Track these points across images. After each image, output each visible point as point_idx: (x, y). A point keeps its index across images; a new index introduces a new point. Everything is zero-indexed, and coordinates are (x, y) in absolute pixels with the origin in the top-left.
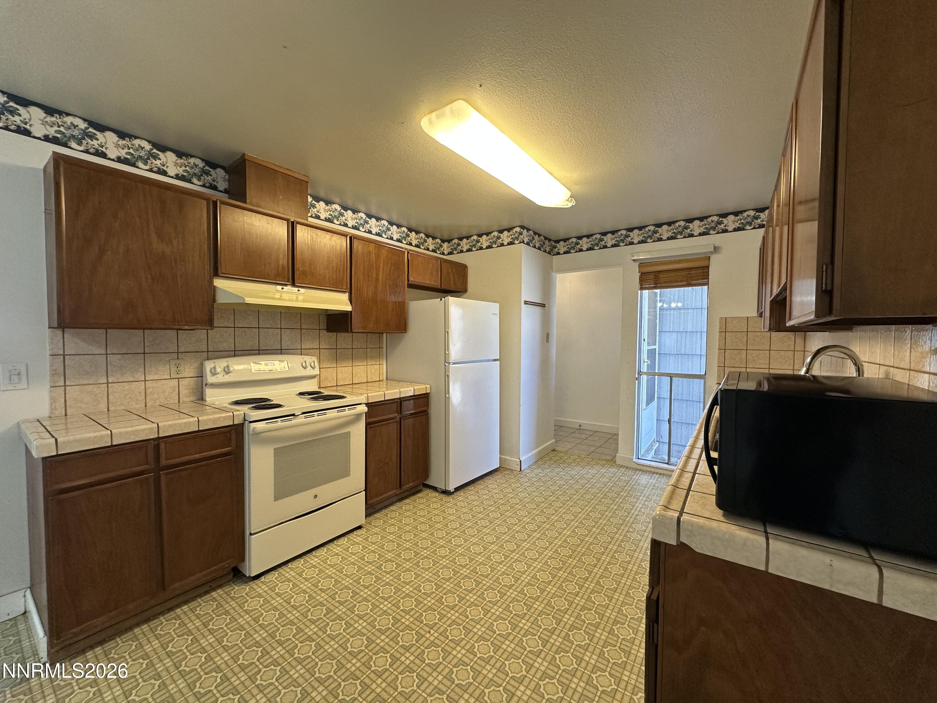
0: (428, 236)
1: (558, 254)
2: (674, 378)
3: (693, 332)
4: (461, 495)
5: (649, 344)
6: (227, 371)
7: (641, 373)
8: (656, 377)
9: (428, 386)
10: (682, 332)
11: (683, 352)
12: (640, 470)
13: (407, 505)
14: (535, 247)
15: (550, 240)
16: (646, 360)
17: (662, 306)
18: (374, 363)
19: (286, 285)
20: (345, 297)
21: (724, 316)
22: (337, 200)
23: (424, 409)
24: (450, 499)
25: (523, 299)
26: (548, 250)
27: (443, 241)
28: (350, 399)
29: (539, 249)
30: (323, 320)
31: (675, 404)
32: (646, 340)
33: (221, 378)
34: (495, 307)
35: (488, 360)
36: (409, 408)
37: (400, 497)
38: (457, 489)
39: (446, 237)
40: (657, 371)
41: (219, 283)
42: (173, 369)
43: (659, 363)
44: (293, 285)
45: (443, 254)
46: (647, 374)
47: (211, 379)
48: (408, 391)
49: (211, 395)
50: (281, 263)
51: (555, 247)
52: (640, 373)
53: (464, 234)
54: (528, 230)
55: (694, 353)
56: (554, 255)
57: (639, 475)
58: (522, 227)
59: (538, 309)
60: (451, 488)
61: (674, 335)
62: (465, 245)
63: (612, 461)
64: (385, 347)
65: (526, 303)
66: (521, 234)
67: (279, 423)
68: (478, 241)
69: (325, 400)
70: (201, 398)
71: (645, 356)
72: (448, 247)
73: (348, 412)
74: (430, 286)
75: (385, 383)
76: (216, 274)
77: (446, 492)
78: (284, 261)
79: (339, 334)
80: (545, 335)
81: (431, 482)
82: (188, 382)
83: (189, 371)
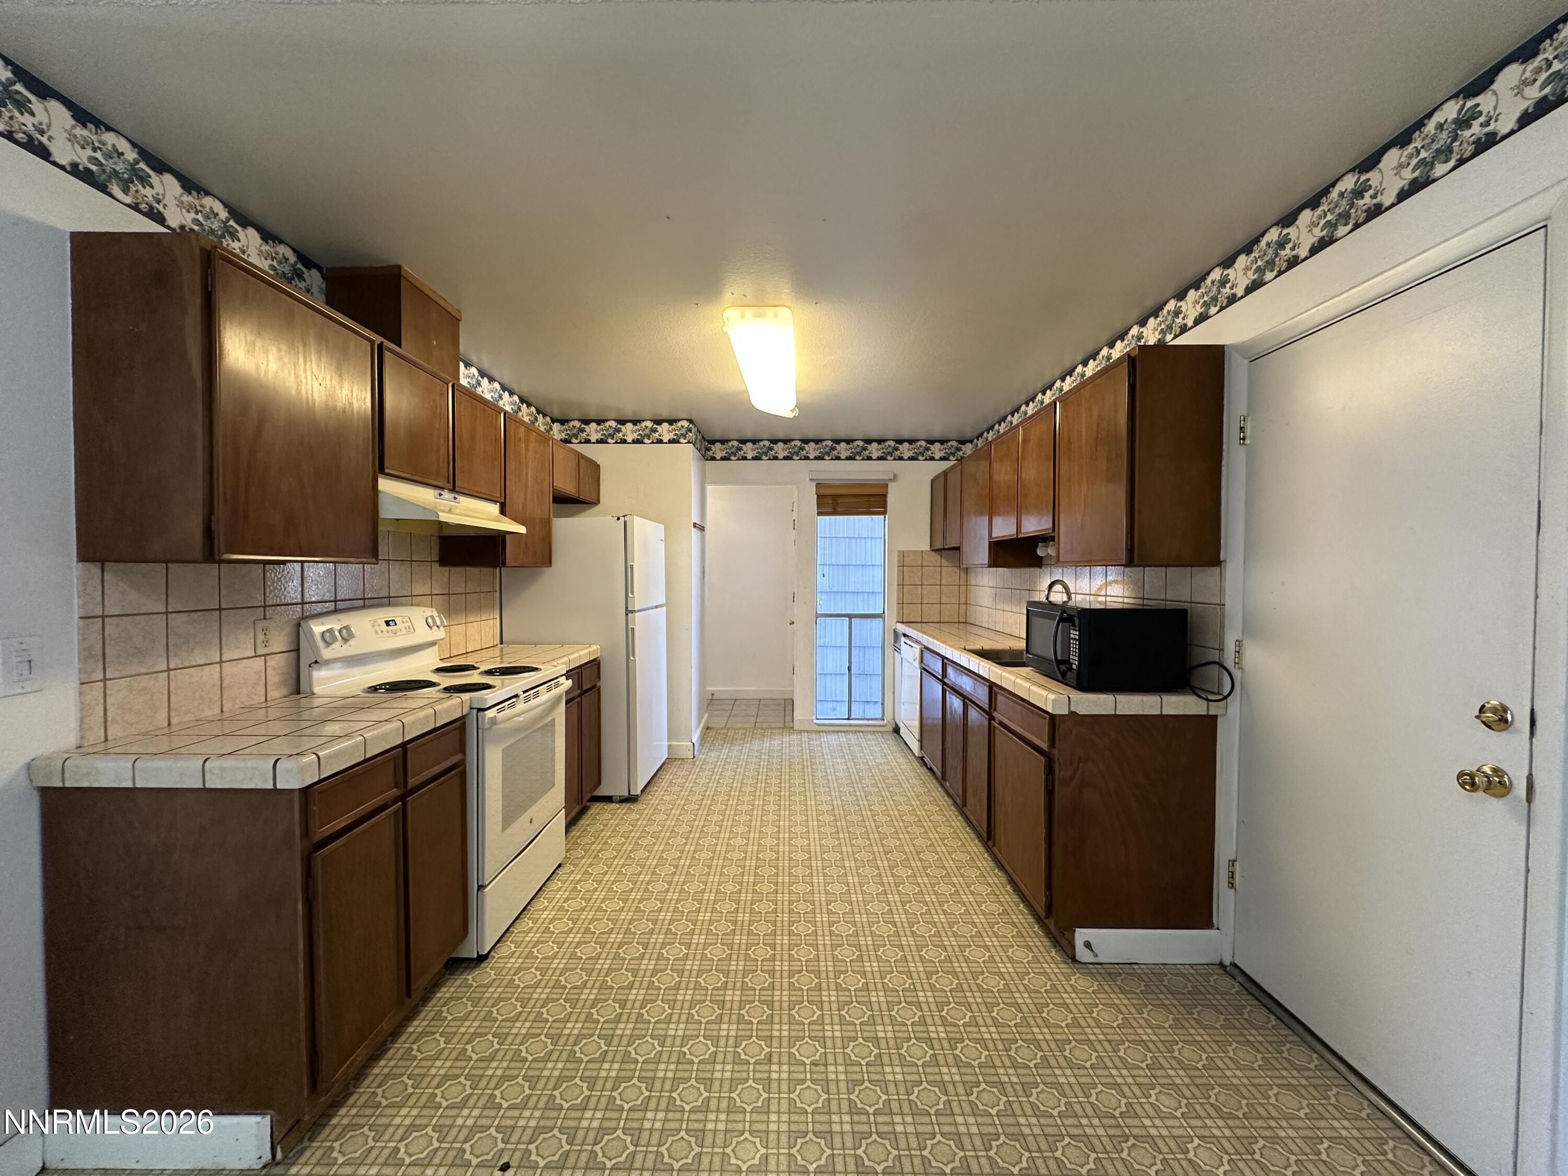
6: (346, 635)
9: (598, 646)
21: (901, 549)
23: (596, 682)
27: (554, 421)
33: (337, 649)
39: (559, 416)
41: (385, 485)
42: (261, 637)
44: (453, 490)
47: (323, 653)
53: (593, 414)
62: (593, 431)
64: (497, 594)
66: (688, 430)
68: (618, 430)
70: (299, 688)
72: (560, 431)
76: (381, 469)
77: (630, 799)
81: (602, 790)
82: (278, 663)
83: (280, 642)
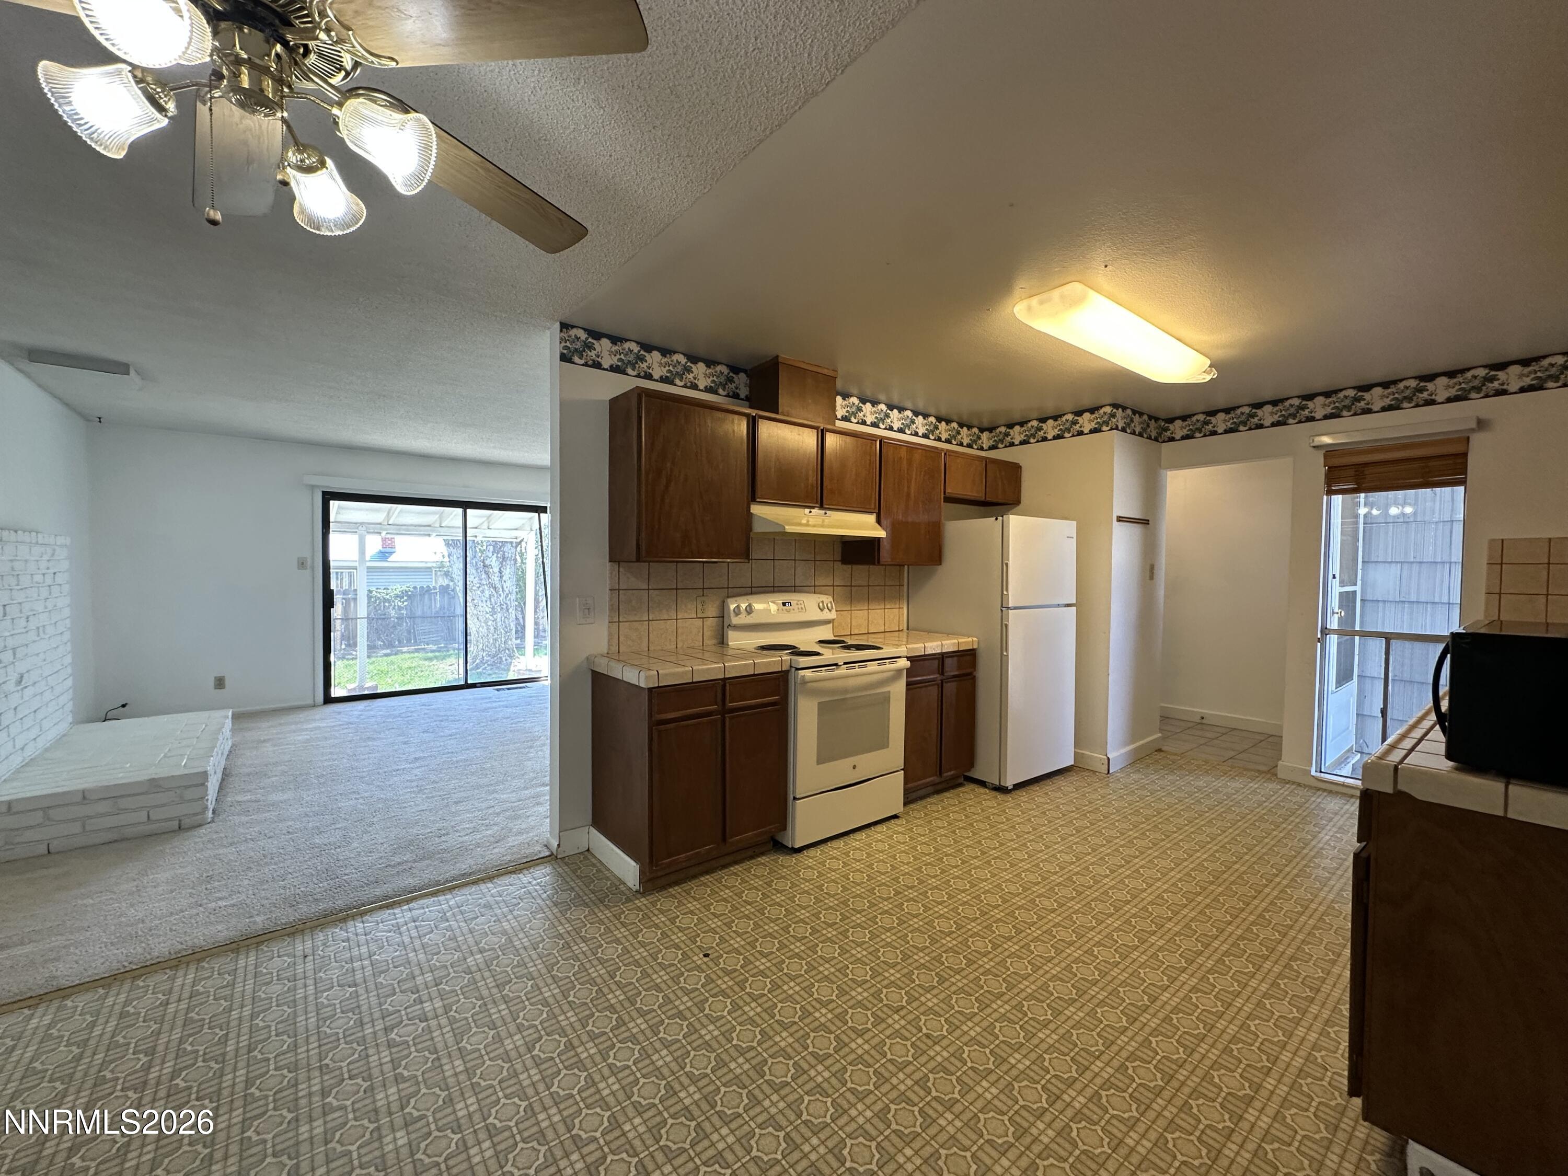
0: (961, 425)
1: (1172, 439)
2: (1393, 642)
3: (1436, 563)
4: (1023, 795)
5: (1342, 583)
6: (749, 610)
7: (1327, 632)
8: (1357, 638)
9: (975, 639)
10: (1412, 563)
11: (1413, 598)
12: (1324, 790)
13: (949, 798)
14: (1133, 433)
15: (1157, 419)
16: (1336, 610)
17: (1369, 513)
18: (893, 606)
19: (813, 508)
20: (872, 518)
22: (855, 392)
23: (968, 671)
24: (1008, 797)
25: (1118, 511)
26: (1153, 435)
27: (982, 430)
28: (887, 652)
29: (1141, 435)
30: (838, 549)
31: (1396, 689)
32: (1337, 576)
33: (742, 619)
34: (1069, 528)
35: (1058, 606)
36: (951, 668)
37: (940, 787)
38: (1019, 786)
39: (986, 424)
40: (1357, 628)
41: (756, 509)
42: (700, 606)
43: (1362, 616)
44: (821, 507)
45: (982, 449)
46: (1338, 632)
47: (735, 621)
48: (949, 645)
49: (736, 640)
50: (810, 481)
51: (1167, 429)
52: (1325, 631)
53: (1017, 417)
54: (1124, 408)
55: (1437, 600)
56: (1164, 442)
57: (1322, 797)
58: (1115, 406)
59: (1136, 529)
60: (1009, 784)
61: (1395, 570)
62: (1017, 434)
63: (1271, 773)
64: (905, 587)
65: (1120, 519)
66: (1113, 415)
67: (823, 673)
68: (1039, 429)
69: (858, 649)
70: (722, 641)
71: (1334, 602)
72: (989, 439)
73: (888, 666)
74: (973, 498)
75: (905, 634)
76: (753, 499)
77: (1000, 789)
78: (813, 479)
79: (855, 567)
80: (1148, 567)
81: (977, 774)
82: (710, 622)
83: (712, 610)
